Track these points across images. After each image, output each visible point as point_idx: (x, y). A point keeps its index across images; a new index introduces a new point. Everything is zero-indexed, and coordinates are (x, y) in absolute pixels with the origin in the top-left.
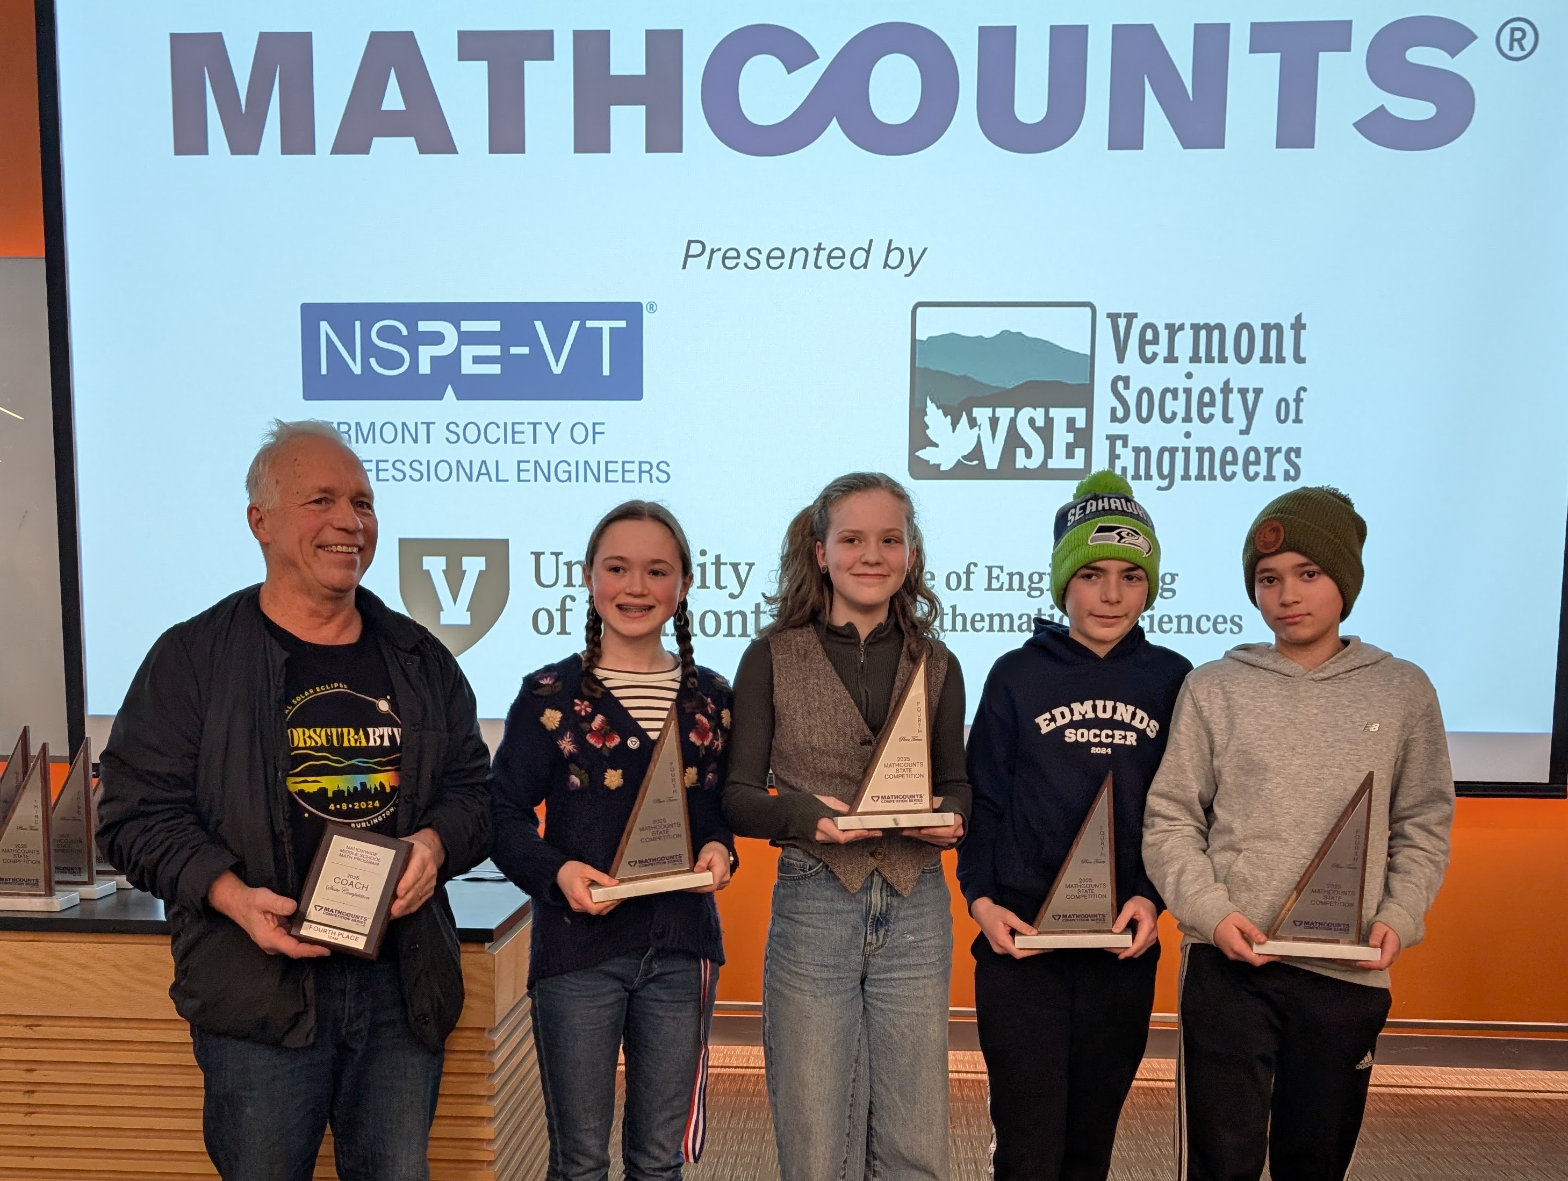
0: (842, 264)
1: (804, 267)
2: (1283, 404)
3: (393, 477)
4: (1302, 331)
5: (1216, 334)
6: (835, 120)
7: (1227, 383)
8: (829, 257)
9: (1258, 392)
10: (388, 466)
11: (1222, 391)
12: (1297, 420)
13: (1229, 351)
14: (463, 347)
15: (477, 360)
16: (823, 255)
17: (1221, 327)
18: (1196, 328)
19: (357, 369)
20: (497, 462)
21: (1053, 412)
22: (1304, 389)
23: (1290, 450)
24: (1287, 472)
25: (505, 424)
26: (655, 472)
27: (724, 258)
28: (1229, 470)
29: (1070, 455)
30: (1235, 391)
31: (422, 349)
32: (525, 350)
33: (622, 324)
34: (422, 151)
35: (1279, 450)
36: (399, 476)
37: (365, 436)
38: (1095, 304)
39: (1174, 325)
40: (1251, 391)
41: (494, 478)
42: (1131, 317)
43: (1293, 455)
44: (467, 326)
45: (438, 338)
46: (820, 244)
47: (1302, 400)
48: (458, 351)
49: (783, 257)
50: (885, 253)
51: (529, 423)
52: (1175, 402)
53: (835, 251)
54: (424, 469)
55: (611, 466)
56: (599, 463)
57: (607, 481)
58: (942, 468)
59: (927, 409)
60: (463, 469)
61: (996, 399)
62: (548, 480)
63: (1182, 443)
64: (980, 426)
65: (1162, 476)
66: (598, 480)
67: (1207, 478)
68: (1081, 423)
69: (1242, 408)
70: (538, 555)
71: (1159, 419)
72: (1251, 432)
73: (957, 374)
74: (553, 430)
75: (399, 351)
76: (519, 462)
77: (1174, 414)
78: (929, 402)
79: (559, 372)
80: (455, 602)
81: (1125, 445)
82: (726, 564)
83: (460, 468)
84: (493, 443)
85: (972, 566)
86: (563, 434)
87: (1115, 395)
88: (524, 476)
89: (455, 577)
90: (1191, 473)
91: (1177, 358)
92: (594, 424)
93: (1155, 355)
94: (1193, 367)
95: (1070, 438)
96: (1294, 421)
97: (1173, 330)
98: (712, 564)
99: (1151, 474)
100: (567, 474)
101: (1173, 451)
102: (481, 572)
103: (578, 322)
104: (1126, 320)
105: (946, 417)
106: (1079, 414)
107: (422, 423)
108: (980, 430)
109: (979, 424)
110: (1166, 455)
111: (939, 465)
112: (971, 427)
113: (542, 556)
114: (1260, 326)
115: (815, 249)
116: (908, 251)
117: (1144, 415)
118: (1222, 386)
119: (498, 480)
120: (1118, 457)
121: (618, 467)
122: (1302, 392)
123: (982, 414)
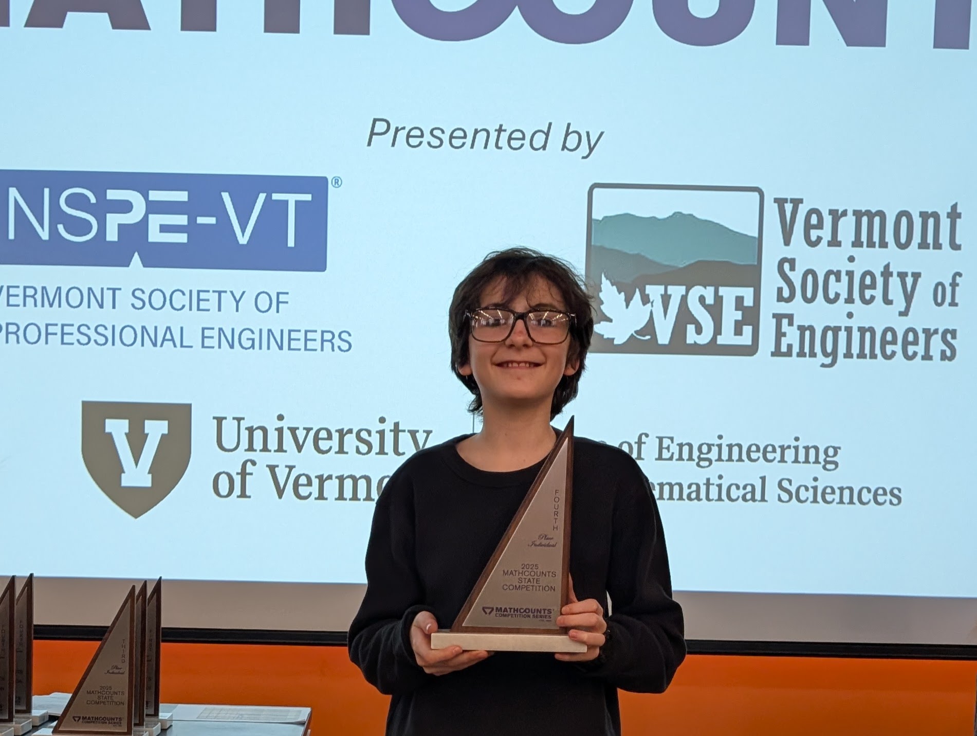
0: (522, 145)
1: (486, 147)
2: (940, 288)
3: (78, 341)
4: (958, 220)
5: (877, 220)
6: (517, 9)
7: (887, 267)
8: (510, 139)
9: (916, 276)
10: (74, 330)
11: (882, 274)
12: (953, 304)
13: (890, 237)
14: (151, 216)
15: (164, 229)
16: (504, 136)
17: (881, 214)
18: (858, 214)
19: (45, 235)
20: (182, 328)
21: (723, 291)
22: (960, 275)
23: (946, 332)
24: (943, 352)
25: (191, 291)
26: (337, 341)
27: (408, 136)
28: (889, 349)
29: (738, 332)
30: (895, 274)
31: (109, 216)
32: (212, 220)
33: (308, 197)
34: (115, 27)
35: (936, 331)
36: (85, 340)
37: (51, 300)
38: (764, 190)
39: (837, 211)
40: (910, 275)
41: (178, 344)
42: (797, 202)
43: (949, 337)
44: (155, 195)
45: (125, 207)
46: (501, 126)
47: (958, 285)
48: (145, 220)
49: (465, 137)
50: (564, 136)
51: (214, 291)
52: (838, 283)
53: (516, 133)
54: (109, 334)
55: (293, 335)
56: (282, 331)
57: (290, 349)
58: (616, 342)
59: (602, 286)
60: (148, 334)
61: (667, 277)
62: (232, 347)
63: (844, 322)
64: (652, 303)
65: (825, 354)
66: (281, 348)
67: (868, 356)
68: (749, 302)
69: (902, 291)
70: (220, 420)
71: (823, 300)
72: (910, 314)
73: (631, 253)
74: (238, 299)
75: (87, 218)
76: (203, 329)
77: (837, 296)
78: (603, 279)
79: (245, 242)
80: (137, 464)
81: (791, 324)
82: (404, 431)
83: (145, 333)
84: (178, 310)
85: (643, 437)
86: (247, 303)
87: (781, 276)
88: (207, 342)
89: (137, 440)
90: (852, 352)
91: (840, 242)
92: (278, 294)
93: (819, 239)
94: (855, 252)
95: (739, 315)
96: (950, 305)
97: (836, 216)
98: (391, 431)
99: (815, 351)
100: (250, 342)
101: (836, 330)
102: (163, 435)
103: (265, 195)
104: (792, 205)
105: (620, 293)
106: (748, 294)
107: (108, 289)
108: (652, 306)
109: (651, 300)
110: (830, 334)
111: (613, 339)
112: (644, 303)
113: (224, 422)
114: (918, 214)
115: (496, 130)
116: (586, 134)
117: (809, 295)
118: (882, 270)
119: (182, 346)
120: (784, 335)
121: (301, 335)
122: (957, 277)
123: (654, 291)
